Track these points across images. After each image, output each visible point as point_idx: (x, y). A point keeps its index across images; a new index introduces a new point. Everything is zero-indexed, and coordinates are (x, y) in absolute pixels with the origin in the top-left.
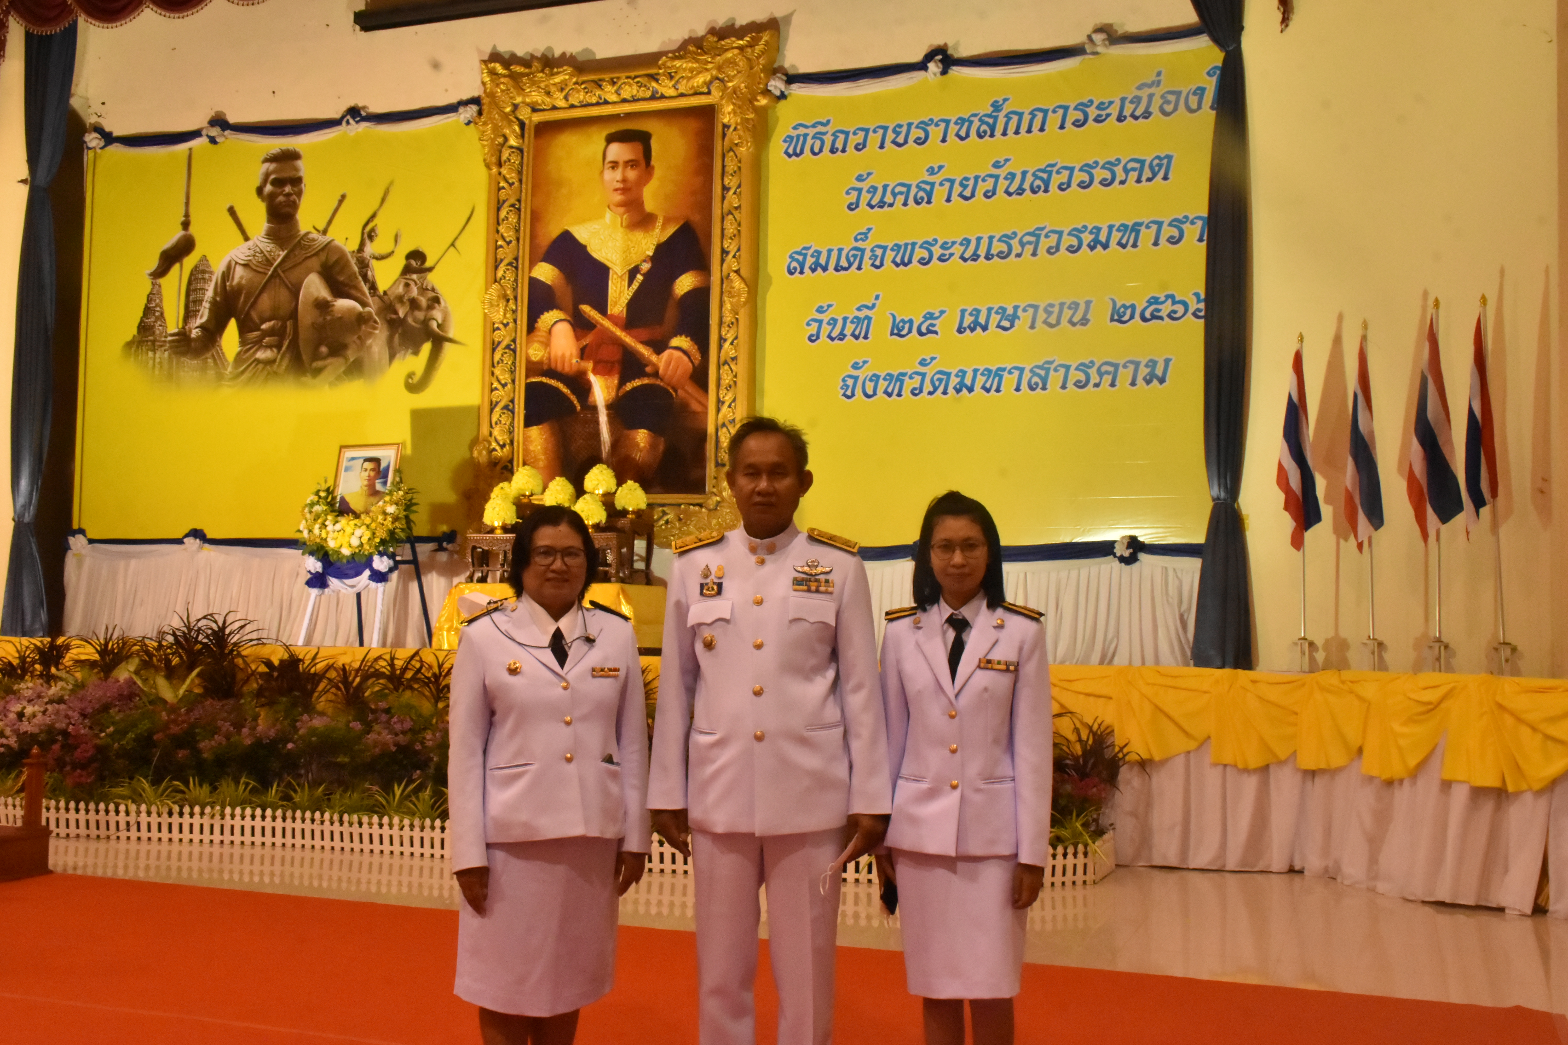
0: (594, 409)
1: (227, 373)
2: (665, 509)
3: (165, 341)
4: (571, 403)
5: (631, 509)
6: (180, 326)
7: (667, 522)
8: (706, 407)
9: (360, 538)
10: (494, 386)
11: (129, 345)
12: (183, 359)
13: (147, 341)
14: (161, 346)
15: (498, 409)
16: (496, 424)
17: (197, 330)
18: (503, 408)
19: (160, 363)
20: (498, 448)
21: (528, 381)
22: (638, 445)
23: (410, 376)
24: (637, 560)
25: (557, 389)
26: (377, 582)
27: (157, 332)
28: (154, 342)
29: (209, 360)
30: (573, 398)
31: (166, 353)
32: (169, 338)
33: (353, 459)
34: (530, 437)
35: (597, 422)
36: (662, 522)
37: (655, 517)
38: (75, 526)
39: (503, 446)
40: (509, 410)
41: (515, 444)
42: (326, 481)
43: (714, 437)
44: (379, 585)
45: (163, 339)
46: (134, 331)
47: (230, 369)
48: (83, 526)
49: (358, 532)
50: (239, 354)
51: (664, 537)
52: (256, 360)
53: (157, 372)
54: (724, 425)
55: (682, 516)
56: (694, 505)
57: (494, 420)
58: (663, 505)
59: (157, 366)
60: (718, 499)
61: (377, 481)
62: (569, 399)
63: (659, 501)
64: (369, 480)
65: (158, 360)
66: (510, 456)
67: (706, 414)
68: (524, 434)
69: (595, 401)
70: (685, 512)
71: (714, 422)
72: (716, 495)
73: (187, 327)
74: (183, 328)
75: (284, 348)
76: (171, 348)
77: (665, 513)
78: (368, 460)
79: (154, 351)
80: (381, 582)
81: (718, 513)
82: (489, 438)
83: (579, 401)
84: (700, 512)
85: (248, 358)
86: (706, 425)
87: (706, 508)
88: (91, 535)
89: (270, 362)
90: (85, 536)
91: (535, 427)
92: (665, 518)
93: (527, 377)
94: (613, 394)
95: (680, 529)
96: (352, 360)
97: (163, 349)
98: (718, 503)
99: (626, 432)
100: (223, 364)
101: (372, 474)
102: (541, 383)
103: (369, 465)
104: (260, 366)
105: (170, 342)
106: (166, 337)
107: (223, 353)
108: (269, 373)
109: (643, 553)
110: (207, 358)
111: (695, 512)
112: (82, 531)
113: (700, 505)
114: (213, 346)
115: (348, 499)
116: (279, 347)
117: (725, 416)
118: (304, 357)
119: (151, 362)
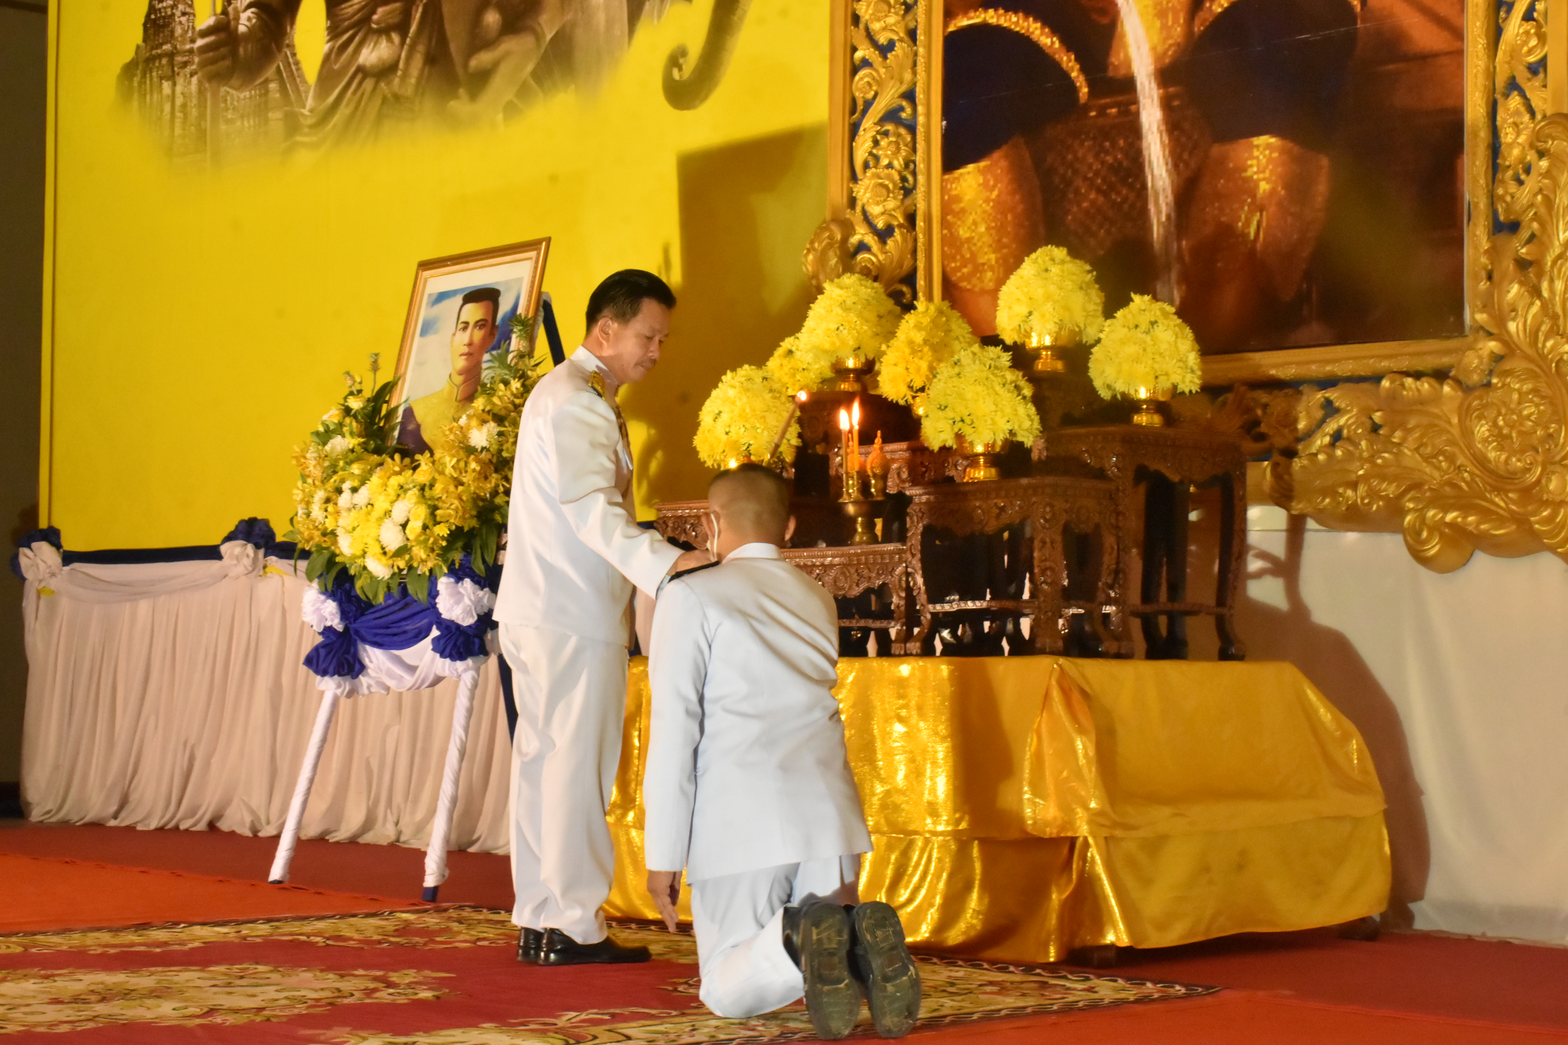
0: (1128, 85)
1: (306, 112)
2: (1332, 394)
3: (191, 51)
4: (1065, 75)
5: (1143, 394)
6: (219, 9)
7: (1337, 437)
8: (1458, 34)
9: (404, 526)
10: (859, 55)
11: (129, 69)
12: (224, 89)
13: (160, 57)
14: (185, 64)
15: (869, 125)
16: (866, 166)
17: (249, 13)
18: (882, 121)
19: (184, 106)
20: (870, 240)
21: (951, 28)
22: (1248, 186)
23: (675, 60)
24: (1259, 575)
25: (1025, 41)
26: (453, 658)
27: (178, 31)
28: (171, 55)
29: (273, 86)
30: (1069, 62)
31: (195, 80)
32: (200, 42)
33: (442, 297)
34: (958, 199)
35: (1134, 130)
36: (1321, 440)
37: (1301, 425)
38: (43, 524)
39: (884, 235)
40: (899, 122)
41: (920, 223)
42: (375, 367)
43: (1484, 134)
44: (460, 665)
45: (188, 46)
46: (137, 35)
47: (310, 102)
48: (57, 524)
49: (400, 510)
50: (327, 59)
51: (1325, 492)
52: (360, 69)
53: (178, 131)
54: (1513, 85)
55: (1377, 416)
56: (1417, 375)
57: (861, 154)
58: (1328, 383)
59: (179, 114)
60: (1493, 345)
61: (486, 357)
62: (1057, 65)
63: (1315, 370)
64: (469, 355)
65: (179, 101)
66: (907, 265)
67: (1459, 54)
68: (943, 190)
69: (1128, 63)
70: (1393, 396)
71: (1481, 81)
72: (1490, 335)
73: (230, 9)
74: (225, 12)
75: (413, 28)
76: (202, 65)
77: (1330, 409)
78: (474, 296)
79: (172, 78)
80: (462, 658)
81: (1493, 397)
82: (848, 214)
83: (1083, 70)
84: (1437, 399)
85: (345, 68)
86: (1461, 96)
87: (1458, 382)
88: (70, 544)
89: (386, 71)
90: (58, 546)
91: (971, 167)
92: (1331, 427)
93: (949, 14)
94: (1178, 31)
95: (1371, 459)
96: (549, 37)
97: (188, 70)
98: (1497, 359)
99: (1216, 150)
100: (297, 90)
101: (478, 335)
102: (984, 27)
103: (474, 312)
104: (369, 84)
105: (203, 50)
106: (193, 41)
107: (297, 63)
108: (385, 100)
109: (1278, 547)
110: (267, 81)
111: (1422, 401)
112: (52, 536)
113: (1440, 375)
114: (279, 49)
115: (420, 414)
116: (402, 28)
117: (1514, 53)
118: (453, 47)
119: (167, 108)
